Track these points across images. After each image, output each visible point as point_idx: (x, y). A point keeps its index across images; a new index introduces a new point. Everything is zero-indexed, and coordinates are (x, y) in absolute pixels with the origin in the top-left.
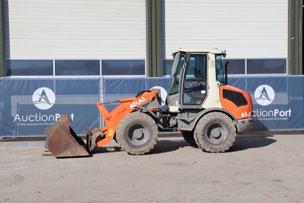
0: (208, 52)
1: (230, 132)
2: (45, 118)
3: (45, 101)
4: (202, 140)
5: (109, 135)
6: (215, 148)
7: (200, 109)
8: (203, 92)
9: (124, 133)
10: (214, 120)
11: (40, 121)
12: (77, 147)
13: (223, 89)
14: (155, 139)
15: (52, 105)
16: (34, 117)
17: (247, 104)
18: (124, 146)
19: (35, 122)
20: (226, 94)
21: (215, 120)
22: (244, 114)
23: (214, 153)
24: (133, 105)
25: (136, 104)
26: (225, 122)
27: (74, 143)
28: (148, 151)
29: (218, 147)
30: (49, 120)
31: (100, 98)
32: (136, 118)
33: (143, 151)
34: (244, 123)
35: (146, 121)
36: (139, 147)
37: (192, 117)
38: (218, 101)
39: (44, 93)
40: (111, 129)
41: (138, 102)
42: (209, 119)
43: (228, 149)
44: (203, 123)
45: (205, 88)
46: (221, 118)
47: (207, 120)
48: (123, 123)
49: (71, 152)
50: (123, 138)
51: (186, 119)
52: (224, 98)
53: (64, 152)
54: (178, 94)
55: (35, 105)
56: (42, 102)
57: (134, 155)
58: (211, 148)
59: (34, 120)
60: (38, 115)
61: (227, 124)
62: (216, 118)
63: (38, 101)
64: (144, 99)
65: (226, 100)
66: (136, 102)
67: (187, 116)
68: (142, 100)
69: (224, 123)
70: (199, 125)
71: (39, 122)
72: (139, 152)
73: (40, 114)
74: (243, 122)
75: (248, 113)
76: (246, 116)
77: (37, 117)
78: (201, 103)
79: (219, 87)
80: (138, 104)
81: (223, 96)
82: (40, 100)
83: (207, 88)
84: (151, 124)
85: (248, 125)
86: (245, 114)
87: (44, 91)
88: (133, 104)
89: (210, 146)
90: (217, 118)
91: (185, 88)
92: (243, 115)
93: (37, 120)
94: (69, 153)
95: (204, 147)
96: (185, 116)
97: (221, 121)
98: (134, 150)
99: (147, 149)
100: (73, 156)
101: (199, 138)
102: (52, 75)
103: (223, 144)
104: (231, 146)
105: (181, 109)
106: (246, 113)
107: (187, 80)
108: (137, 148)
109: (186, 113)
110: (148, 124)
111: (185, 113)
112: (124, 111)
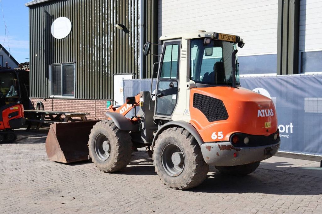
17: (227, 119)
34: (210, 150)
62: (171, 137)
75: (225, 135)
76: (219, 138)
81: (194, 104)
85: (218, 154)
86: (219, 135)
92: (214, 137)
106: (220, 133)
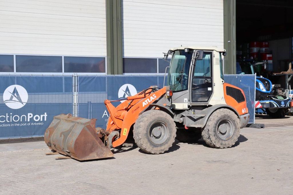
0: (213, 50)
1: (236, 128)
2: (16, 118)
3: (16, 100)
4: (213, 136)
5: (124, 134)
6: (224, 144)
7: (207, 106)
8: (210, 89)
9: (146, 132)
10: (223, 116)
11: (11, 121)
12: (103, 148)
13: (227, 87)
14: (174, 137)
15: (25, 104)
16: (5, 117)
18: (146, 145)
19: (6, 123)
20: (230, 91)
21: (225, 116)
22: (244, 110)
23: (223, 148)
24: (146, 103)
25: (148, 101)
26: (233, 118)
27: (100, 144)
28: (167, 150)
29: (227, 142)
30: (21, 121)
31: (74, 96)
32: (157, 116)
33: (163, 150)
35: (166, 119)
36: (159, 146)
37: (198, 114)
38: (223, 97)
39: (15, 91)
40: (125, 128)
41: (150, 100)
42: (219, 116)
43: (234, 144)
44: (214, 119)
45: (211, 85)
46: (229, 115)
47: (218, 117)
48: (145, 122)
49: (97, 155)
50: (145, 137)
51: (192, 116)
52: (227, 95)
53: (90, 155)
54: (188, 91)
55: (6, 104)
56: (13, 101)
57: (154, 154)
58: (221, 144)
59: (5, 121)
60: (9, 115)
61: (234, 120)
63: (9, 99)
64: (155, 97)
65: (229, 96)
66: (148, 99)
67: (193, 113)
68: (153, 97)
69: (231, 119)
70: (211, 122)
71: (10, 123)
72: (159, 151)
73: (11, 114)
74: (245, 118)
77: (8, 118)
78: (208, 100)
79: (223, 84)
80: (149, 101)
82: (11, 99)
83: (213, 85)
84: (170, 122)
87: (15, 88)
88: (145, 101)
89: (221, 141)
90: (226, 114)
91: (193, 85)
93: (8, 121)
94: (95, 156)
95: (215, 143)
96: (191, 113)
97: (229, 117)
98: (155, 149)
99: (166, 147)
100: (99, 158)
101: (211, 134)
102: (13, 71)
103: (231, 139)
104: (237, 141)
105: (191, 106)
107: (195, 77)
108: (158, 146)
109: (193, 110)
110: (168, 122)
111: (191, 110)
112: (137, 108)
